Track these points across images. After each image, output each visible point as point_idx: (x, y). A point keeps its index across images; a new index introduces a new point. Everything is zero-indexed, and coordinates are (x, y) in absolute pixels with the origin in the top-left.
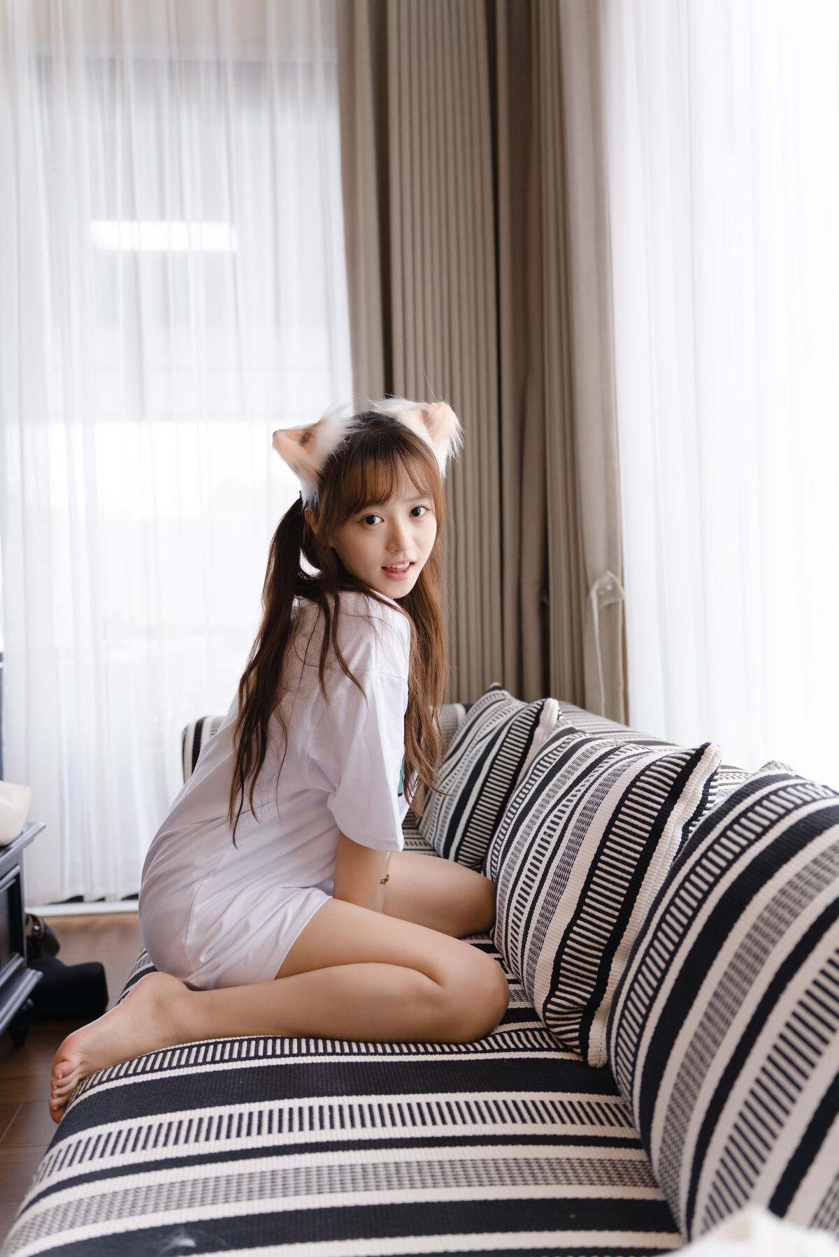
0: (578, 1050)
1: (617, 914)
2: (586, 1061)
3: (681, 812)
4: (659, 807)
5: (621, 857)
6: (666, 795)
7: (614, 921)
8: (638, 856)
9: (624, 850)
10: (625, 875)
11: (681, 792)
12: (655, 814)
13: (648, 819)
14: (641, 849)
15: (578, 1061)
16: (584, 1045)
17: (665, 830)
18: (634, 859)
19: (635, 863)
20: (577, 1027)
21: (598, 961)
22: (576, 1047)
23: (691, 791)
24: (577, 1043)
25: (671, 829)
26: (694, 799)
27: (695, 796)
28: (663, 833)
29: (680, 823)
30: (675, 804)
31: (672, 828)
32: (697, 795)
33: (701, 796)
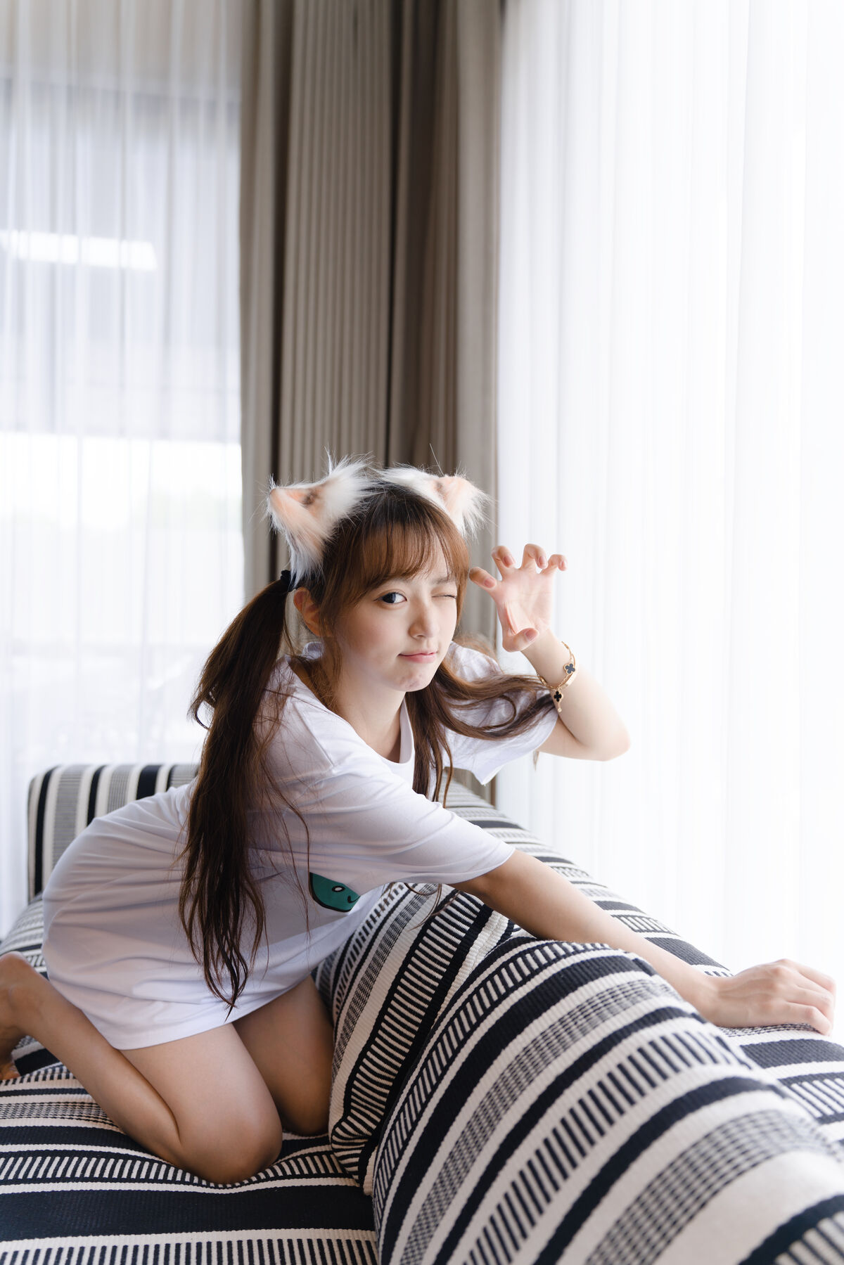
0: (356, 1177)
1: (410, 1043)
2: (361, 1189)
3: (484, 941)
4: (463, 935)
5: (420, 983)
6: (472, 922)
7: (407, 1050)
8: (436, 984)
9: (424, 977)
10: (422, 1004)
11: (487, 920)
12: (458, 941)
13: (450, 946)
14: (440, 977)
15: (354, 1187)
16: (362, 1173)
17: (466, 959)
18: (432, 987)
19: (433, 992)
20: (359, 1152)
21: (387, 1092)
22: (355, 1173)
23: (497, 921)
24: (355, 1168)
25: (472, 959)
26: (499, 929)
27: (500, 925)
28: (464, 962)
29: (482, 952)
30: (480, 932)
31: (474, 958)
32: (502, 924)
33: (506, 925)
